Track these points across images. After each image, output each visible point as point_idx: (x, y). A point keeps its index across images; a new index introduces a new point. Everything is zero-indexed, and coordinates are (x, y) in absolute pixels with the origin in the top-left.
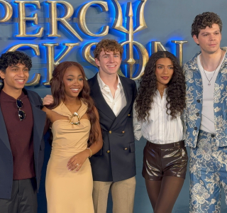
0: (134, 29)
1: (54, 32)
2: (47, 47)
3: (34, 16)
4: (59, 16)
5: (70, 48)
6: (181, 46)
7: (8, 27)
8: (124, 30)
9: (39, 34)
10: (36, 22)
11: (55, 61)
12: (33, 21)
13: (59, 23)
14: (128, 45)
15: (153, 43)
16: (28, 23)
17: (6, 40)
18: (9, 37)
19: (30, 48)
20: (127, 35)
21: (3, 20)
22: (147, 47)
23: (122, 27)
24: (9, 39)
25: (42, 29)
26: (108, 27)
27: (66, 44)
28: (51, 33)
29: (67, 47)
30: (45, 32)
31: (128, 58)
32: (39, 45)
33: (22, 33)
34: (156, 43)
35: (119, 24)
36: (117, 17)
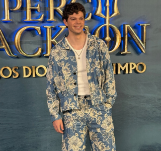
0: (110, 15)
1: (52, 18)
2: (46, 28)
3: (37, 6)
4: (55, 6)
5: (63, 29)
6: (145, 28)
7: (19, 14)
8: (103, 16)
9: (41, 19)
10: (39, 11)
11: (52, 39)
12: (36, 10)
13: (55, 11)
14: (105, 27)
15: (124, 26)
16: (33, 11)
17: (17, 24)
18: (19, 21)
19: (34, 29)
20: (105, 19)
21: (15, 9)
22: (119, 29)
23: (101, 14)
24: (19, 23)
25: (43, 15)
26: (91, 14)
27: (60, 27)
28: (49, 18)
29: (61, 28)
30: (45, 17)
31: (106, 36)
32: (41, 27)
33: (29, 19)
34: (126, 26)
35: (99, 12)
36: (97, 7)
